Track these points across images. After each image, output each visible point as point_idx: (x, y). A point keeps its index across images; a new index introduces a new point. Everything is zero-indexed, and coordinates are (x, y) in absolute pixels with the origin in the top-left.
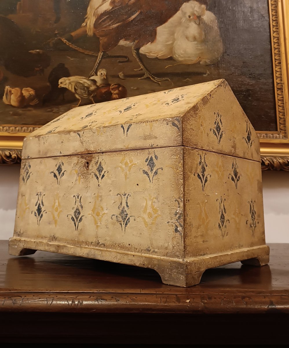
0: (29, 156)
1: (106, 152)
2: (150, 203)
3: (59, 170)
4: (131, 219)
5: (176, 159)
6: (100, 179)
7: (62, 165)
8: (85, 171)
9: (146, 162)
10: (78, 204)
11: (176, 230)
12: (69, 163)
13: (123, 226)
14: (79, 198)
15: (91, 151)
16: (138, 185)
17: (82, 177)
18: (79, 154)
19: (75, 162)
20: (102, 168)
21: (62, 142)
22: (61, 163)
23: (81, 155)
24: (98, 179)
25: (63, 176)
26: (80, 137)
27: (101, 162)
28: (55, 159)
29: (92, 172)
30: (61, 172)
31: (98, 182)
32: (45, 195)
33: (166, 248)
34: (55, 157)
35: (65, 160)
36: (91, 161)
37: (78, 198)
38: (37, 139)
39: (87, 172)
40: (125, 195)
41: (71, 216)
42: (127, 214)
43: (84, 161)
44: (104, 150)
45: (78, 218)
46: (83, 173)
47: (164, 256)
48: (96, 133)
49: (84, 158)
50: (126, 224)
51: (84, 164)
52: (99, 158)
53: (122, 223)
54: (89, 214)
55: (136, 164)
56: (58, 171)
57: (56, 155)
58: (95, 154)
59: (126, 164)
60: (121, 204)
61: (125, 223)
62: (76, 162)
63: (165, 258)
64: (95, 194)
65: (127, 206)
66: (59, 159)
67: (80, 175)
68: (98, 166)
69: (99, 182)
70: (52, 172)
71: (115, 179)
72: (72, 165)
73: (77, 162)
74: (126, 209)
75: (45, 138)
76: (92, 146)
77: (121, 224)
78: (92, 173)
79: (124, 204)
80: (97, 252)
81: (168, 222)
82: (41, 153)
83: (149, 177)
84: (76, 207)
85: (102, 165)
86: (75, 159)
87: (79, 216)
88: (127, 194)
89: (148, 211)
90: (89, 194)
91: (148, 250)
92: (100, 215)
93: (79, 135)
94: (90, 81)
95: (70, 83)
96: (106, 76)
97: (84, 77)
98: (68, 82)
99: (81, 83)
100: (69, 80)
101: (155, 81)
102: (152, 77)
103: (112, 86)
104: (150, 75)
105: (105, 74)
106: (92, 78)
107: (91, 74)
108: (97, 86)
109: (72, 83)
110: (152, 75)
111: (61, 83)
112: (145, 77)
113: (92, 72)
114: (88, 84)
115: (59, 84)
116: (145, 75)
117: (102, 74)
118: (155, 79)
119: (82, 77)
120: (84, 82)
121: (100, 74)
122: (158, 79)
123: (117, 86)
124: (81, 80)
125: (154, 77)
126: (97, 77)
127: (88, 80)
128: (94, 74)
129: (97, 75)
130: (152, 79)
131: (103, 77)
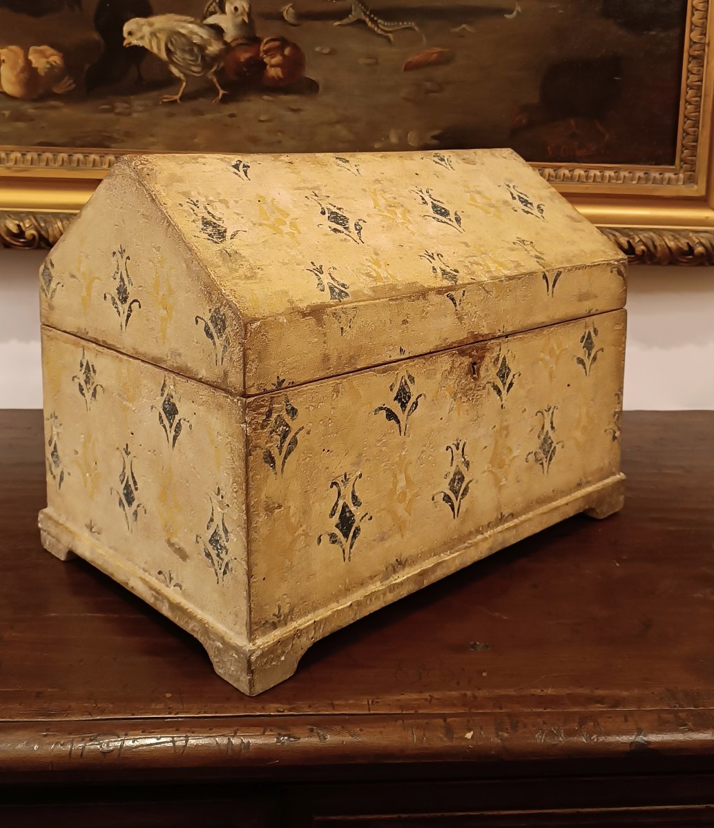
0: (281, 378)
1: (513, 333)
3: (403, 397)
4: (558, 447)
6: (504, 392)
8: (471, 385)
9: (582, 342)
10: (459, 460)
11: (614, 438)
12: (429, 375)
13: (546, 466)
14: (461, 447)
15: (482, 336)
16: (568, 385)
17: (465, 399)
18: (454, 345)
19: (446, 368)
20: (509, 368)
21: (405, 322)
22: (406, 378)
23: (460, 348)
24: (499, 395)
25: (415, 408)
26: (455, 304)
27: (504, 357)
28: (385, 371)
29: (488, 383)
30: (407, 402)
31: (502, 400)
32: (360, 476)
34: (384, 367)
35: (415, 368)
36: (482, 358)
37: (458, 449)
38: (311, 321)
39: (475, 385)
40: (549, 409)
41: (443, 494)
42: (552, 442)
43: (467, 361)
44: (510, 329)
45: (459, 490)
46: (468, 389)
48: (494, 294)
49: (467, 355)
50: (550, 460)
51: (466, 369)
52: (500, 349)
53: (544, 461)
54: (484, 472)
55: (567, 349)
56: (400, 400)
57: (388, 359)
58: (492, 341)
59: (551, 352)
60: (543, 428)
61: (548, 459)
62: (448, 367)
64: (495, 426)
65: (553, 428)
66: (398, 369)
67: (459, 395)
68: (499, 366)
69: (504, 399)
70: (381, 409)
71: (533, 386)
72: (439, 376)
73: (451, 368)
74: (551, 433)
75: (342, 315)
76: (484, 323)
77: (542, 464)
78: (487, 385)
79: (548, 427)
80: (507, 535)
81: (605, 431)
82: (333, 361)
83: (585, 367)
84: (453, 470)
85: (507, 363)
86: (444, 362)
87: (461, 486)
88: (553, 407)
89: (582, 424)
90: (482, 431)
92: (506, 463)
93: (453, 299)
94: (207, 27)
95: (153, 34)
96: (249, 15)
97: (189, 18)
98: (146, 30)
99: (183, 35)
100: (151, 25)
101: (379, 32)
102: (372, 20)
103: (266, 43)
104: (365, 14)
105: (244, 9)
106: (211, 20)
107: (210, 9)
108: (225, 43)
109: (158, 35)
110: (371, 13)
111: (130, 33)
112: (352, 18)
113: (211, 4)
114: (201, 37)
115: (125, 34)
116: (353, 13)
117: (236, 9)
118: (380, 25)
119: (184, 18)
120: (192, 33)
121: (233, 8)
122: (387, 26)
123: (277, 43)
124: (183, 27)
125: (376, 19)
126: (223, 16)
127: (202, 26)
128: (217, 9)
129: (223, 12)
130: (370, 24)
131: (240, 19)
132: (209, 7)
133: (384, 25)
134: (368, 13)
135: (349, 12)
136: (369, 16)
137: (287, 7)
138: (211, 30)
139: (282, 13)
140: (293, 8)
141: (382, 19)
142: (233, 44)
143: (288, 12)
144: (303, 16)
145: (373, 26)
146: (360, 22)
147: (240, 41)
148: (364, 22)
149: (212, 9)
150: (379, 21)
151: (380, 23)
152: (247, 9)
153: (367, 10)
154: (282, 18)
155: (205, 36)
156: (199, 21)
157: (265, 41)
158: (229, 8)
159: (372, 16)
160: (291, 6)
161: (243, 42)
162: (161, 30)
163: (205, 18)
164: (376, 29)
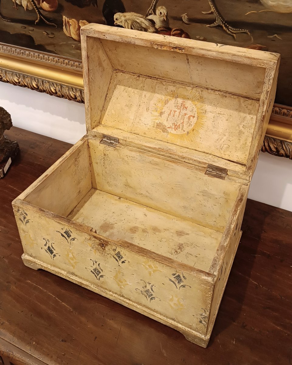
1: (124, 247)
2: (177, 299)
4: (157, 299)
5: (206, 288)
6: (120, 262)
7: (69, 231)
8: (101, 249)
9: (173, 275)
10: (97, 266)
11: (201, 322)
12: (79, 235)
13: (149, 299)
16: (163, 284)
17: (97, 251)
20: (122, 256)
24: (117, 261)
25: (74, 240)
27: (119, 251)
29: (110, 254)
30: (70, 237)
33: (191, 326)
35: (72, 230)
36: (107, 245)
37: (96, 263)
39: (103, 251)
40: (150, 284)
41: (90, 270)
42: (152, 294)
43: (98, 241)
45: (99, 274)
46: (99, 250)
47: (188, 328)
50: (152, 299)
51: (98, 243)
52: (116, 248)
53: (148, 297)
54: (111, 278)
55: (161, 271)
56: (66, 234)
58: (112, 243)
59: (150, 266)
60: (146, 287)
61: (150, 298)
62: (88, 237)
63: (189, 330)
64: (115, 269)
65: (152, 290)
66: (64, 226)
67: (95, 249)
68: (116, 252)
69: (120, 264)
70: (58, 232)
71: (138, 270)
72: (84, 238)
73: (90, 239)
77: (146, 297)
79: (149, 288)
81: (193, 315)
83: (176, 285)
84: (94, 267)
85: (121, 254)
86: (86, 235)
88: (152, 284)
89: (174, 302)
90: (108, 266)
91: (173, 320)
92: (123, 283)
94: (148, 20)
95: (126, 21)
96: (166, 17)
97: (140, 15)
98: (123, 19)
99: (138, 23)
100: (125, 16)
101: (229, 32)
102: (225, 26)
103: (174, 31)
104: (222, 22)
105: (165, 14)
106: (150, 17)
107: (149, 12)
108: (156, 29)
109: (128, 21)
110: (226, 23)
111: (117, 19)
112: (215, 24)
113: (150, 10)
114: (146, 24)
115: (115, 20)
116: (216, 21)
117: (161, 13)
118: (229, 29)
119: (138, 15)
120: (141, 22)
121: (159, 12)
122: (234, 30)
123: (179, 32)
124: (138, 19)
125: (228, 26)
126: (155, 16)
127: (146, 19)
128: (152, 12)
129: (155, 14)
130: (224, 28)
131: (162, 18)
132: (149, 11)
133: (231, 29)
134: (224, 22)
135: (215, 20)
136: (224, 24)
137: (184, 15)
138: (149, 22)
139: (182, 17)
140: (187, 16)
141: (231, 26)
142: (159, 30)
143: (185, 17)
144: (192, 20)
145: (226, 29)
146: (219, 27)
147: (162, 29)
148: (222, 27)
149: (150, 12)
150: (229, 27)
151: (230, 28)
152: (166, 14)
153: (224, 21)
154: (182, 20)
155: (147, 24)
156: (144, 17)
157: (173, 30)
158: (158, 12)
159: (226, 24)
160: (186, 15)
161: (163, 29)
162: (129, 19)
163: (147, 16)
164: (227, 31)
